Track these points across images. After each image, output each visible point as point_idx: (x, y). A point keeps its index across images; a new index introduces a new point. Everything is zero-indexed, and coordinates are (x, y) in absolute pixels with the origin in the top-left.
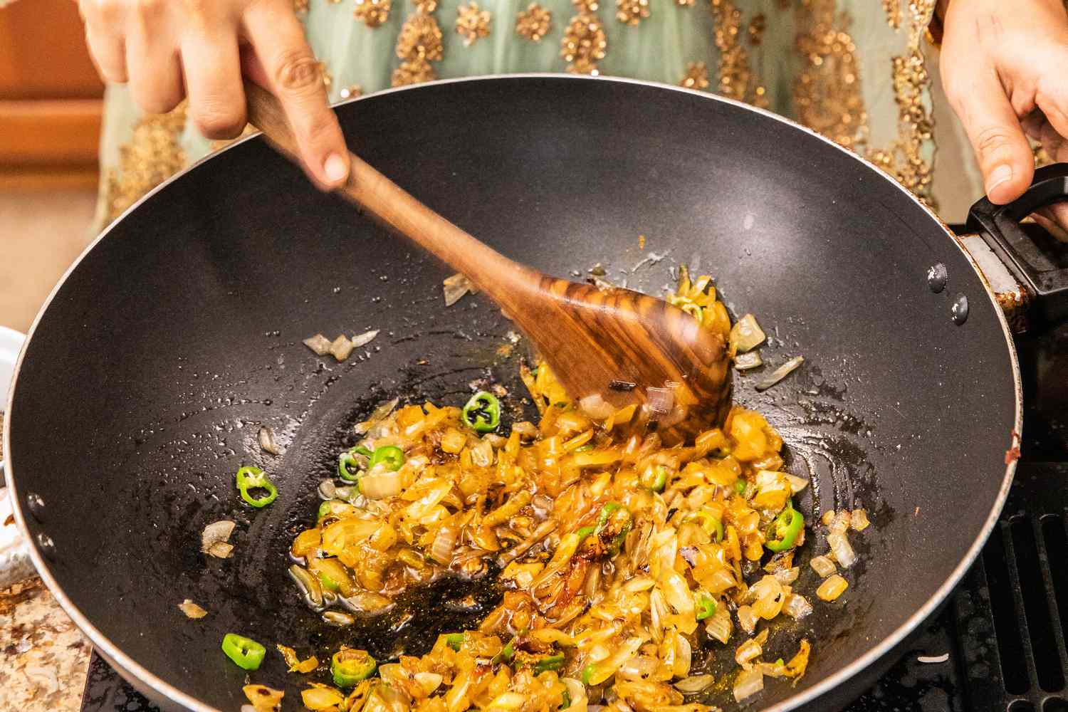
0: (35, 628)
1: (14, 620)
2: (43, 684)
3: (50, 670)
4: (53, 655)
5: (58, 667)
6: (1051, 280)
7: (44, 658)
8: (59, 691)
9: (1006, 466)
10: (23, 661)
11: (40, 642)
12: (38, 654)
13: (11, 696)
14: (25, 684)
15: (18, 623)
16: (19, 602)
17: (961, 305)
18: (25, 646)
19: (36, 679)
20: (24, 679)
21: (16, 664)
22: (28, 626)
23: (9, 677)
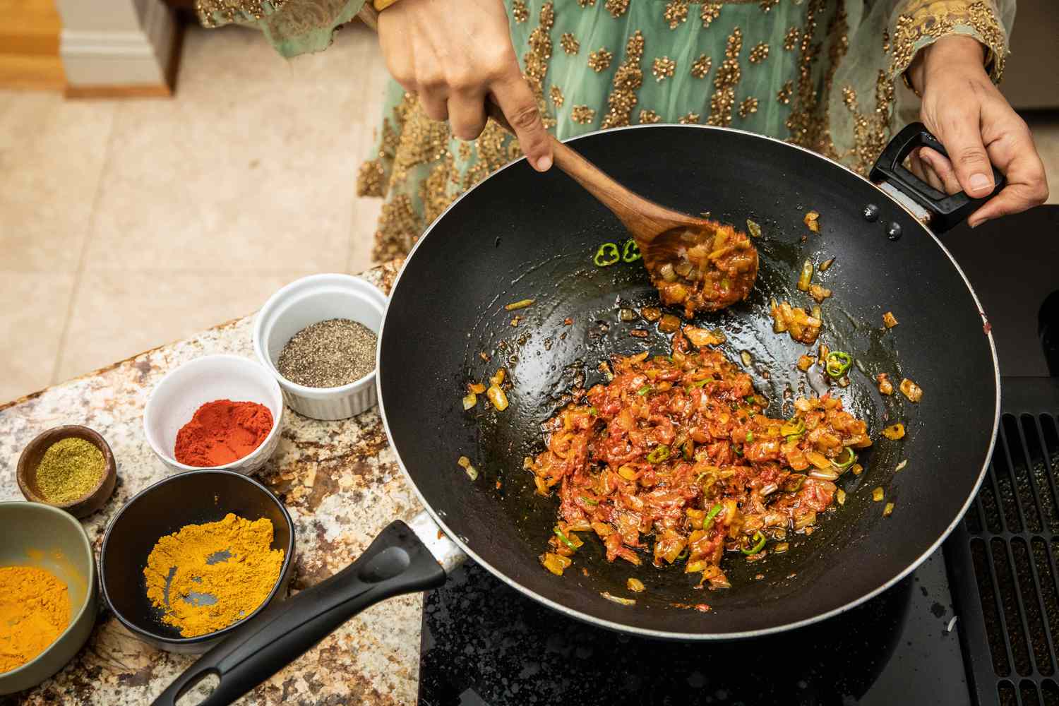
0: (392, 467)
1: (379, 461)
2: (401, 504)
3: (404, 494)
4: (405, 485)
5: (409, 493)
6: (947, 204)
7: (400, 487)
8: (411, 509)
9: (987, 335)
10: (388, 488)
11: (396, 476)
12: (396, 484)
13: (384, 511)
14: (391, 504)
15: (381, 463)
16: (381, 449)
17: (895, 229)
18: (387, 478)
19: (397, 500)
20: (389, 500)
21: (385, 491)
22: (388, 465)
23: (381, 498)
